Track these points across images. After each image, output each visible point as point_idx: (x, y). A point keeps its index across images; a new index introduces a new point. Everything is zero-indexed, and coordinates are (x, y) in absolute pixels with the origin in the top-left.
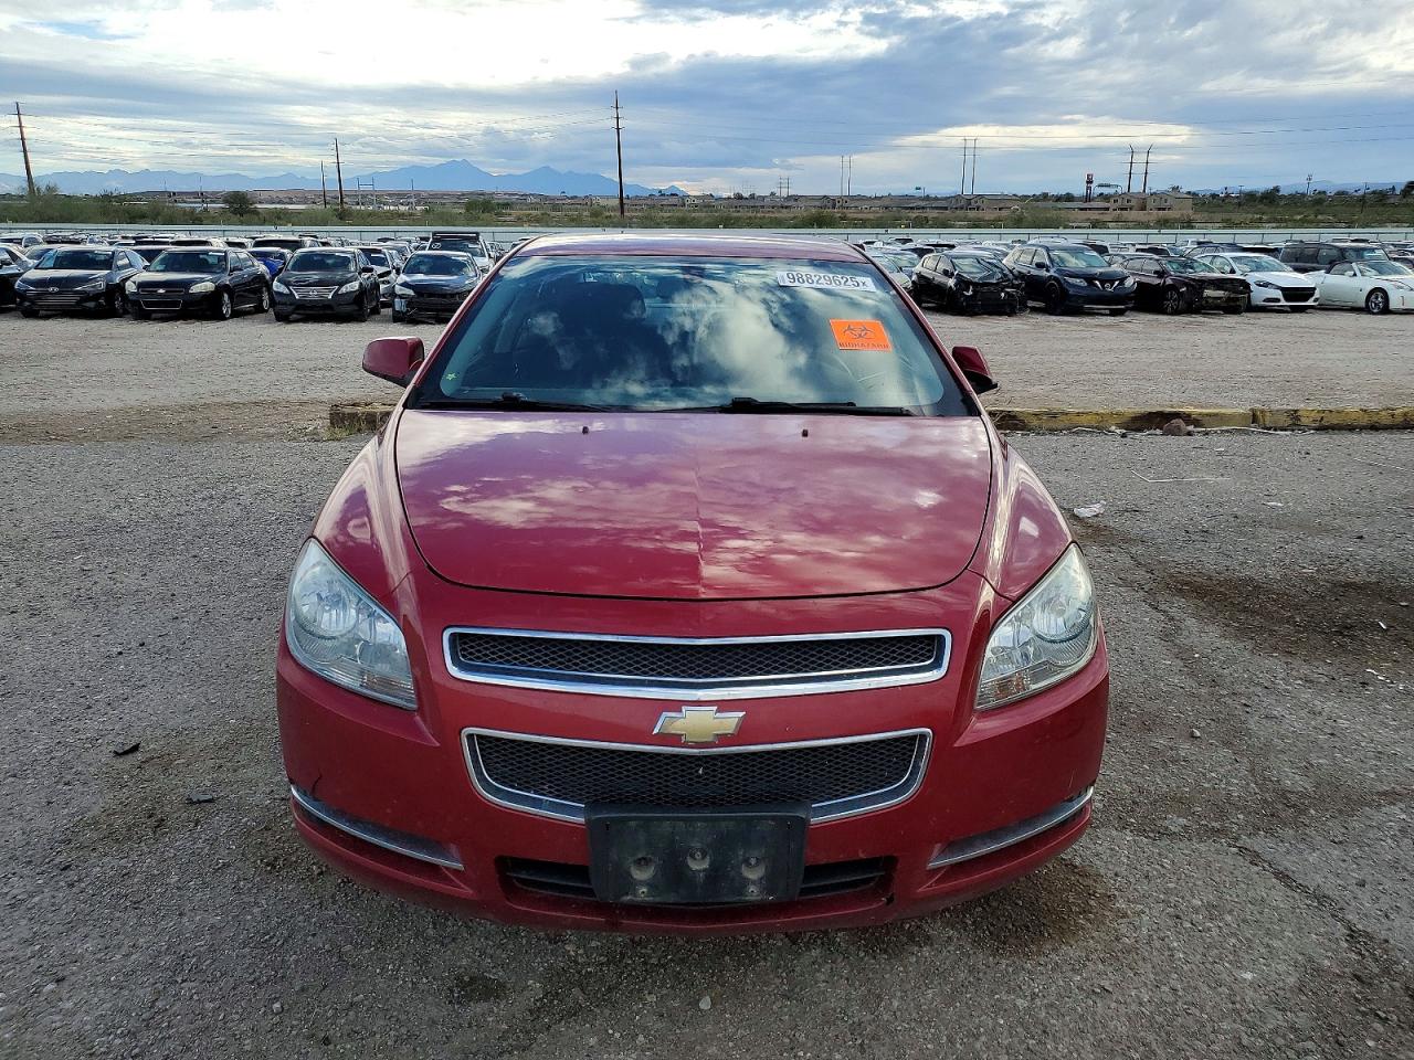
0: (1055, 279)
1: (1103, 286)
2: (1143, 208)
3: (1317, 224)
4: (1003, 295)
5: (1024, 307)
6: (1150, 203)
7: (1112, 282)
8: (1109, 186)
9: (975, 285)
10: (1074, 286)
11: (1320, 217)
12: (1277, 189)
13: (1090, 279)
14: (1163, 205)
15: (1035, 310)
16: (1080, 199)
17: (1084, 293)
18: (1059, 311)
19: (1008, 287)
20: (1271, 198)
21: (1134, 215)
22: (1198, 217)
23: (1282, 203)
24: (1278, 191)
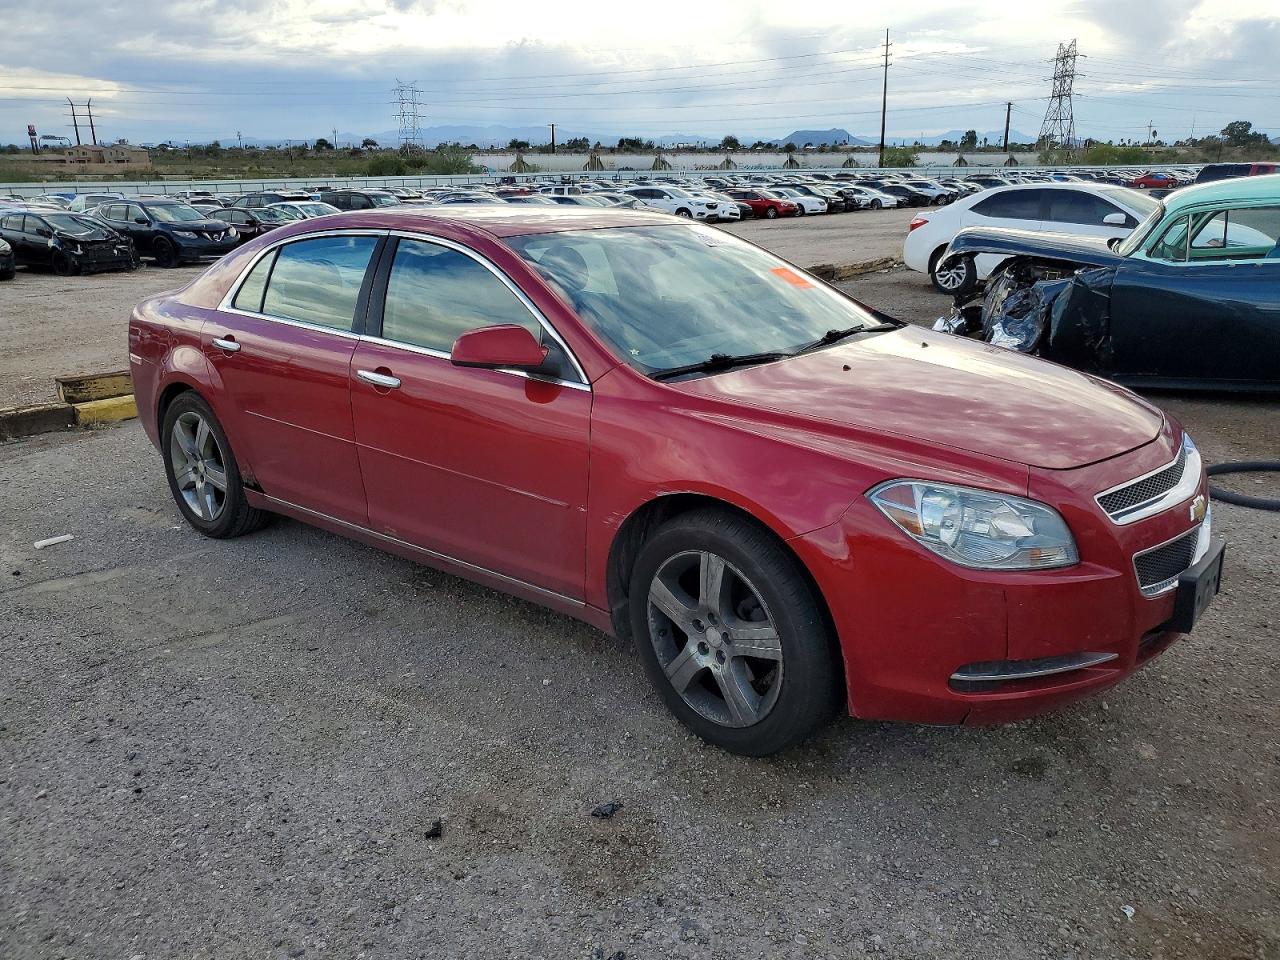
0: (161, 233)
1: (212, 236)
2: (102, 161)
3: (261, 175)
4: (116, 252)
5: (140, 264)
6: (107, 157)
7: (219, 233)
8: (53, 138)
9: (82, 243)
10: (184, 238)
11: (262, 168)
12: (217, 144)
13: (198, 231)
14: (122, 158)
15: (150, 264)
16: (26, 150)
17: (194, 245)
18: (174, 263)
19: (118, 244)
20: (213, 152)
21: (94, 167)
22: (160, 168)
23: (225, 156)
24: (218, 145)
